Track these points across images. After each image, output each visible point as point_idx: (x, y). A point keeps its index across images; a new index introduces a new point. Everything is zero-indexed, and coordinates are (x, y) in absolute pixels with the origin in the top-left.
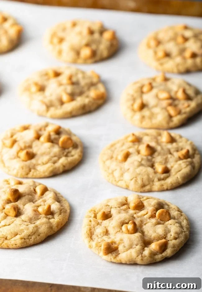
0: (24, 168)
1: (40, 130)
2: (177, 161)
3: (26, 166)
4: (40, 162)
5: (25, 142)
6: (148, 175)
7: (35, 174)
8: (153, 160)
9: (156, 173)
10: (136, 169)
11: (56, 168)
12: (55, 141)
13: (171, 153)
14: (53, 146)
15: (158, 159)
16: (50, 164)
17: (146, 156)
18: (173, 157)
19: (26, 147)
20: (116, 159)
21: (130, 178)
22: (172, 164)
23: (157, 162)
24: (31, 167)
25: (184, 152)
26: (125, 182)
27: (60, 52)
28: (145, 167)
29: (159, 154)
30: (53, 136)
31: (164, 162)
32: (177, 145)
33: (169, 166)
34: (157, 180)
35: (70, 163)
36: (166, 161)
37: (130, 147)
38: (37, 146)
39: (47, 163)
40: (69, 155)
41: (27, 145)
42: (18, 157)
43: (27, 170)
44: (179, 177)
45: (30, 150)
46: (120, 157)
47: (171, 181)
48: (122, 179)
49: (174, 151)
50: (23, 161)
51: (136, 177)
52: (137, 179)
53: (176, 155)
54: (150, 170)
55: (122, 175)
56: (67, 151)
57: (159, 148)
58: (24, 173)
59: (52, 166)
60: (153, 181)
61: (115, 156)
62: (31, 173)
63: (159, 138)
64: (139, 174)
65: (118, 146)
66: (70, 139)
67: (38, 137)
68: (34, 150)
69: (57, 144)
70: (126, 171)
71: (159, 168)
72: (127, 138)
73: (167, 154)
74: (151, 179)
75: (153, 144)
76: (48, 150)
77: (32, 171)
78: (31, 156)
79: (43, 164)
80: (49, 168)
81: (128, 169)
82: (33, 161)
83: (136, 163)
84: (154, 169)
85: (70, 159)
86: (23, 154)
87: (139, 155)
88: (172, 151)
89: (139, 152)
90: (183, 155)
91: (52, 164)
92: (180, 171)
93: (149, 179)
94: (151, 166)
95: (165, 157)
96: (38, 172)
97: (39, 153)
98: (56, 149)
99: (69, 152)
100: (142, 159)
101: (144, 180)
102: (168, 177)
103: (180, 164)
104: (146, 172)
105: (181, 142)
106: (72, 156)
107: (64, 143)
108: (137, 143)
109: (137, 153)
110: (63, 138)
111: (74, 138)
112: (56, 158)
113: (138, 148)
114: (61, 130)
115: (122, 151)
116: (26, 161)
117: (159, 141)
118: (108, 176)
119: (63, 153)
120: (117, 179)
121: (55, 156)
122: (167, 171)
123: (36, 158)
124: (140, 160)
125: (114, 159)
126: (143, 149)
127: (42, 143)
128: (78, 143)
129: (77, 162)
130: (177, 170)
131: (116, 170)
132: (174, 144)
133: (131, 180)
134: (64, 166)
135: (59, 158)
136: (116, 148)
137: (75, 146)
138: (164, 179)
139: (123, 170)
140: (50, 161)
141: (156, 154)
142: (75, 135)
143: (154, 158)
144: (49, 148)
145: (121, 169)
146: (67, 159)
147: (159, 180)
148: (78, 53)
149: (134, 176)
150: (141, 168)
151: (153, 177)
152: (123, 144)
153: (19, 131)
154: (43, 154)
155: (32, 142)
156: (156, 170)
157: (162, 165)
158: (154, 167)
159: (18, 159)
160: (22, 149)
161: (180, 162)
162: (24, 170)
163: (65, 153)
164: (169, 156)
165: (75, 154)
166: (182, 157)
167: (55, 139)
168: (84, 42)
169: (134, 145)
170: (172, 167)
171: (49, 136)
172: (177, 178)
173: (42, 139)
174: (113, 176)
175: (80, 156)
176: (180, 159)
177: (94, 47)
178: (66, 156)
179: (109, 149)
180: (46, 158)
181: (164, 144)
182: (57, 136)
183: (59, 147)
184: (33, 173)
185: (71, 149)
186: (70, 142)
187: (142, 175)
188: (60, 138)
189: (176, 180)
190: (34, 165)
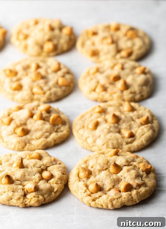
0: (21, 142)
1: (33, 109)
2: (139, 127)
3: (22, 140)
4: (34, 137)
5: (20, 120)
6: (117, 140)
7: (30, 148)
8: (120, 126)
9: (123, 137)
10: (106, 135)
11: (48, 142)
12: (46, 119)
13: (133, 120)
14: (45, 124)
15: (123, 126)
16: (42, 139)
17: (112, 123)
18: (135, 123)
19: (21, 125)
20: (88, 128)
21: (102, 144)
22: (136, 129)
23: (122, 129)
24: (26, 141)
25: (144, 118)
26: (98, 147)
27: (26, 47)
28: (114, 133)
29: (124, 122)
30: (45, 115)
31: (128, 128)
32: (138, 112)
33: (133, 131)
34: (125, 144)
35: (60, 138)
36: (130, 127)
37: (98, 117)
38: (31, 123)
39: (40, 138)
40: (59, 130)
41: (22, 122)
42: (15, 133)
43: (23, 144)
44: (143, 140)
45: (25, 127)
46: (91, 126)
47: (136, 144)
48: (94, 144)
49: (136, 118)
50: (19, 136)
51: (107, 143)
52: (108, 144)
53: (138, 121)
54: (118, 135)
55: (95, 141)
56: (57, 127)
57: (123, 117)
58: (20, 147)
59: (44, 141)
60: (122, 145)
61: (86, 125)
62: (27, 147)
63: (121, 108)
64: (110, 140)
65: (87, 116)
66: (59, 117)
67: (32, 116)
68: (29, 127)
69: (48, 121)
70: (98, 138)
71: (126, 133)
72: (94, 109)
73: (130, 121)
74: (120, 143)
75: (117, 113)
76: (41, 127)
77: (28, 145)
78: (26, 132)
79: (37, 139)
80: (42, 142)
81: (100, 136)
82: (28, 136)
83: (106, 131)
84: (121, 134)
85: (60, 134)
86: (19, 131)
87: (107, 124)
88: (134, 118)
89: (106, 121)
90: (144, 121)
91: (45, 139)
92: (143, 135)
93: (118, 143)
94: (118, 132)
95: (129, 124)
96: (32, 146)
97: (33, 129)
98: (48, 126)
99: (58, 128)
100: (110, 127)
101: (114, 144)
102: (134, 141)
103: (143, 129)
104: (115, 137)
105: (140, 110)
106: (62, 131)
107: (54, 120)
108: (103, 114)
109: (105, 122)
110: (53, 116)
111: (62, 116)
112: (47, 134)
113: (105, 117)
114: (51, 109)
115: (91, 121)
116: (22, 136)
117: (122, 111)
118: (83, 143)
119: (54, 129)
120: (91, 146)
121: (47, 132)
122: (132, 136)
123: (31, 133)
124: (108, 128)
125: (86, 128)
126: (109, 118)
127: (36, 121)
128: (66, 120)
129: (65, 137)
130: (141, 134)
131: (89, 137)
132: (135, 113)
133: (103, 145)
134: (55, 141)
135: (51, 133)
136: (85, 119)
137: (64, 123)
138: (131, 142)
139: (95, 136)
140: (43, 137)
141: (121, 121)
142: (63, 114)
143: (120, 125)
144: (42, 125)
145: (93, 136)
146: (57, 135)
147: (127, 143)
148: (42, 47)
149: (106, 142)
150: (111, 134)
151: (121, 141)
152: (92, 115)
153: (14, 111)
154: (37, 130)
155: (27, 120)
156: (123, 135)
157: (127, 130)
158: (121, 133)
159: (15, 135)
160: (18, 127)
161: (143, 127)
162: (20, 144)
163: (55, 129)
164: (132, 123)
165: (64, 130)
166: (143, 123)
167: (46, 117)
168: (47, 37)
169: (101, 115)
170: (136, 132)
171: (41, 114)
172: (142, 141)
173: (35, 117)
174: (87, 143)
175: (68, 131)
176: (142, 124)
177: (55, 42)
178: (57, 131)
179: (80, 120)
180: (39, 134)
181: (126, 113)
182: (47, 115)
183: (50, 124)
184: (28, 146)
185: (60, 125)
186: (59, 119)
187: (112, 140)
188: (50, 116)
189: (141, 143)
190: (29, 140)
